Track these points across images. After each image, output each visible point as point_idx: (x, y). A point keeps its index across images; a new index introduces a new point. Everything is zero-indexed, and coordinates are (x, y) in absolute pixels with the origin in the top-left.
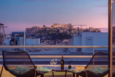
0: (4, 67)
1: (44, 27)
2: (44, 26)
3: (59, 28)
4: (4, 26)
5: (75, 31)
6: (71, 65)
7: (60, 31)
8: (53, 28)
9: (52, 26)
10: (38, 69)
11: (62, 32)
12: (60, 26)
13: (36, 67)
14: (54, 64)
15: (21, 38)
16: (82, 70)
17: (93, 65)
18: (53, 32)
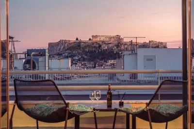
0: (17, 105)
1: (77, 41)
2: (77, 39)
3: (101, 43)
4: (14, 40)
5: (126, 46)
6: (123, 101)
7: (102, 46)
8: (90, 42)
9: (90, 39)
10: (70, 108)
11: (106, 48)
12: (102, 39)
13: (67, 105)
14: (95, 99)
15: (41, 59)
16: (141, 109)
17: (158, 99)
18: (91, 49)
